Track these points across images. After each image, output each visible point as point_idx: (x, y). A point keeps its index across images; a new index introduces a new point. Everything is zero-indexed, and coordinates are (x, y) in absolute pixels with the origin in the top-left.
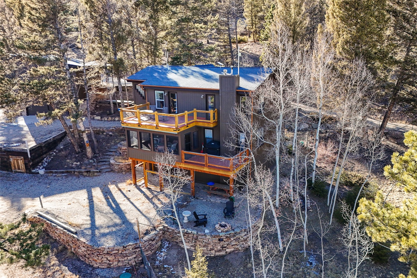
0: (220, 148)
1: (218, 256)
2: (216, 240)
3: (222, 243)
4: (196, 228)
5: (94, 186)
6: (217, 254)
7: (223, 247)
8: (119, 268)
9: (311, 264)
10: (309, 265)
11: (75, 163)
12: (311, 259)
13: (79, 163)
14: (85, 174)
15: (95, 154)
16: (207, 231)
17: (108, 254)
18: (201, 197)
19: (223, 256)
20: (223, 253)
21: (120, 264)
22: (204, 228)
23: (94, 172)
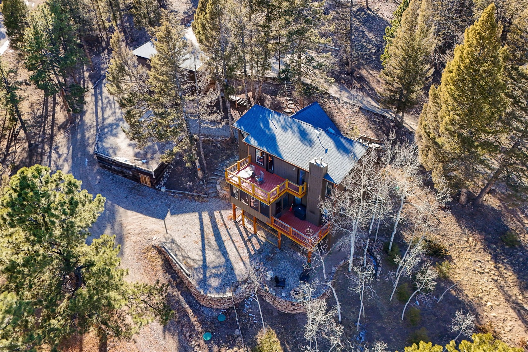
0: (305, 214)
1: (289, 313)
2: (289, 304)
3: (293, 307)
4: (275, 288)
5: (204, 210)
6: (289, 312)
7: (294, 309)
8: (217, 310)
9: (361, 338)
10: (358, 339)
11: (189, 183)
12: (362, 334)
13: (191, 184)
14: (196, 198)
15: (205, 173)
16: (283, 295)
17: (210, 300)
18: (286, 250)
19: (294, 315)
20: (294, 312)
21: (219, 307)
22: (282, 290)
23: (203, 197)
